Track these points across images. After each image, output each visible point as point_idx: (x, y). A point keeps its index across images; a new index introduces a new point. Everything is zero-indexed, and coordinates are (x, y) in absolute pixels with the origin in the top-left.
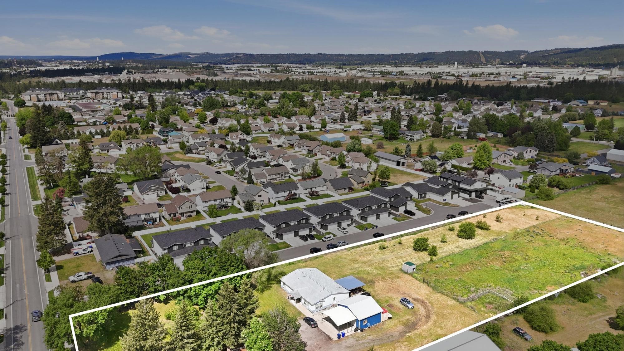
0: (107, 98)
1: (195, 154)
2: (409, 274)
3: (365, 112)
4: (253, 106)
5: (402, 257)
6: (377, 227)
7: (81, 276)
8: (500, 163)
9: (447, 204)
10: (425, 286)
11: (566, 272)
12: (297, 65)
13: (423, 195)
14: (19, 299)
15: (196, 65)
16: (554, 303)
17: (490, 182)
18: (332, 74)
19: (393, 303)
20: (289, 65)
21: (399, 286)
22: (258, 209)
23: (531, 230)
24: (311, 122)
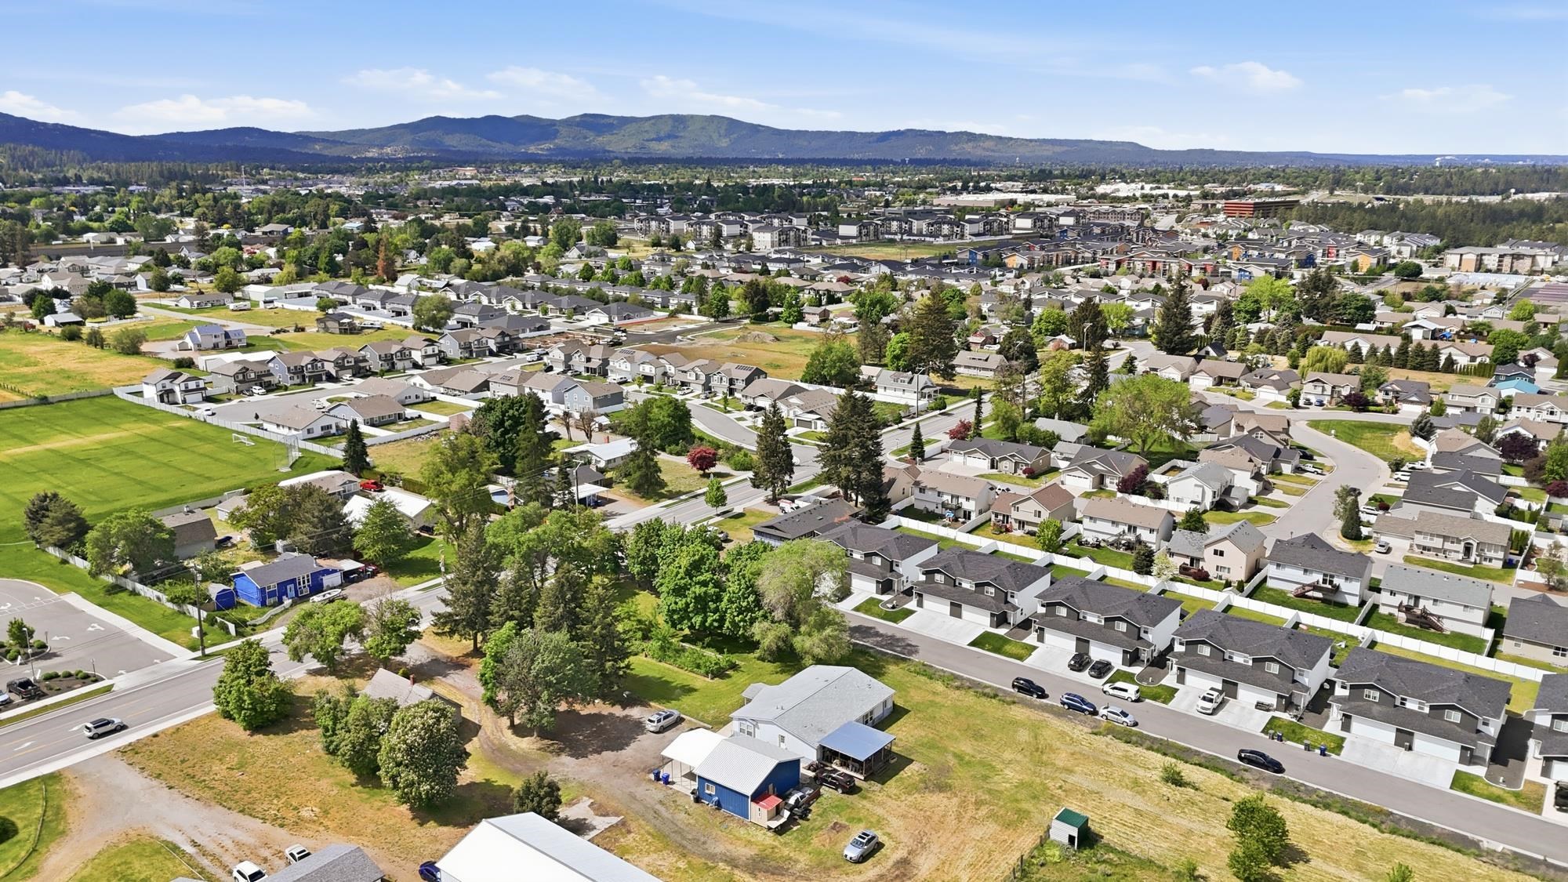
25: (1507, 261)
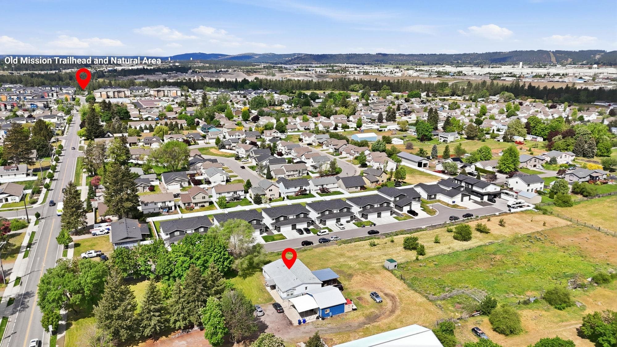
0: (167, 96)
1: (228, 149)
2: (389, 271)
3: (405, 112)
4: (298, 105)
5: (389, 254)
6: (375, 225)
7: (91, 253)
8: (529, 167)
9: (456, 206)
10: (401, 283)
11: (553, 279)
12: (356, 65)
13: (433, 196)
14: (36, 270)
15: (258, 65)
16: (527, 307)
17: (509, 186)
18: (387, 74)
19: (362, 295)
20: (347, 65)
21: (375, 281)
22: (266, 203)
23: (533, 236)
24: (349, 121)
25: (116, 93)
